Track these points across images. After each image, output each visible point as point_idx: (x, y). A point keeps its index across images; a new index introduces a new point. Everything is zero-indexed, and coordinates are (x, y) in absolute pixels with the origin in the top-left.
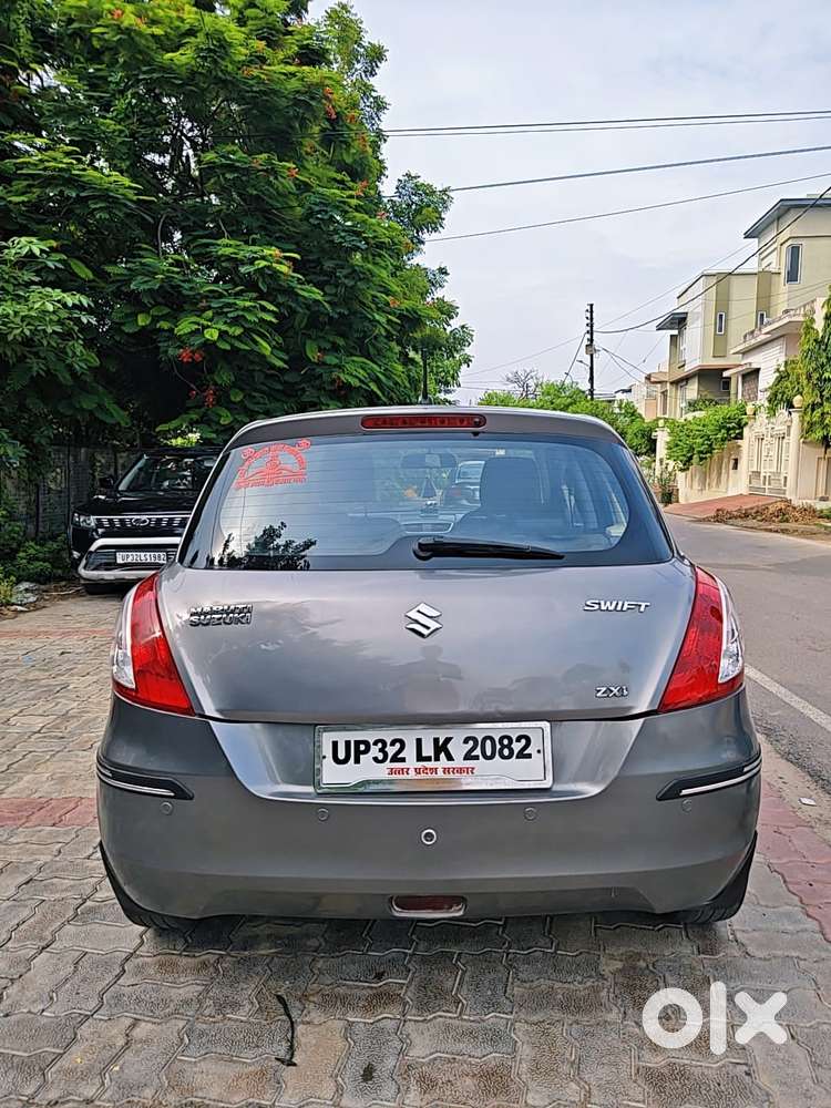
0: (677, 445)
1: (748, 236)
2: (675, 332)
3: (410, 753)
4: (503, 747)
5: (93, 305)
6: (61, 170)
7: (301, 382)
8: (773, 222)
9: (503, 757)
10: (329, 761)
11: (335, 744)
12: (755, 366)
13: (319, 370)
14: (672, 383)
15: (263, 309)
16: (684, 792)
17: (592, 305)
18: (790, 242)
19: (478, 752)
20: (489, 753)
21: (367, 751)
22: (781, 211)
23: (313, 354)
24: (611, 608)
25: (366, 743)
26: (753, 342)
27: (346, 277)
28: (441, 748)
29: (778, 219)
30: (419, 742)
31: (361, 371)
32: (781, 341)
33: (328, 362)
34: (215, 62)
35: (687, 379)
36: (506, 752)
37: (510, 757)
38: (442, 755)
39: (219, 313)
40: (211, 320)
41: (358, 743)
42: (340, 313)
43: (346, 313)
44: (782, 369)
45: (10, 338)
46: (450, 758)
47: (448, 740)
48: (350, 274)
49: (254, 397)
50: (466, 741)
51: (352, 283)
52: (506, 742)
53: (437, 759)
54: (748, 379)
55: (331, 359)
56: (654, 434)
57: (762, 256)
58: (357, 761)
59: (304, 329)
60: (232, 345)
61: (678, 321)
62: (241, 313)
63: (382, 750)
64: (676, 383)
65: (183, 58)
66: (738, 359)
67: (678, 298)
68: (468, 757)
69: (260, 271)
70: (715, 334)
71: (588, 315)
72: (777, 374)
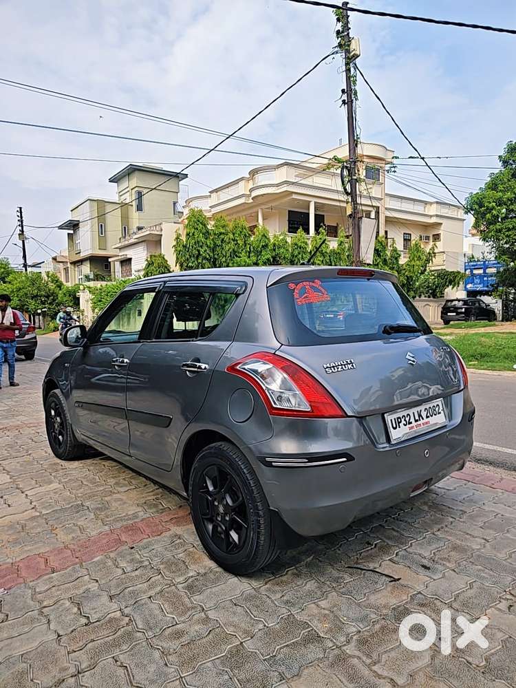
0: (100, 301)
1: (111, 180)
2: (72, 232)
3: (412, 420)
4: (434, 410)
8: (125, 176)
9: (435, 415)
10: (392, 429)
11: (391, 421)
12: (129, 257)
14: (71, 263)
17: (21, 208)
18: (136, 189)
19: (429, 414)
21: (401, 422)
22: (130, 171)
26: (126, 242)
28: (420, 415)
29: (129, 174)
30: (413, 413)
32: (143, 243)
35: (81, 261)
36: (435, 413)
38: (421, 418)
41: (398, 418)
44: (149, 259)
47: (420, 411)
50: (425, 411)
52: (434, 408)
53: (420, 420)
54: (124, 264)
56: (78, 294)
57: (121, 194)
58: (399, 427)
61: (74, 225)
63: (405, 420)
64: (74, 263)
66: (117, 252)
67: (72, 211)
68: (427, 417)
70: (99, 235)
71: (19, 214)
72: (146, 262)
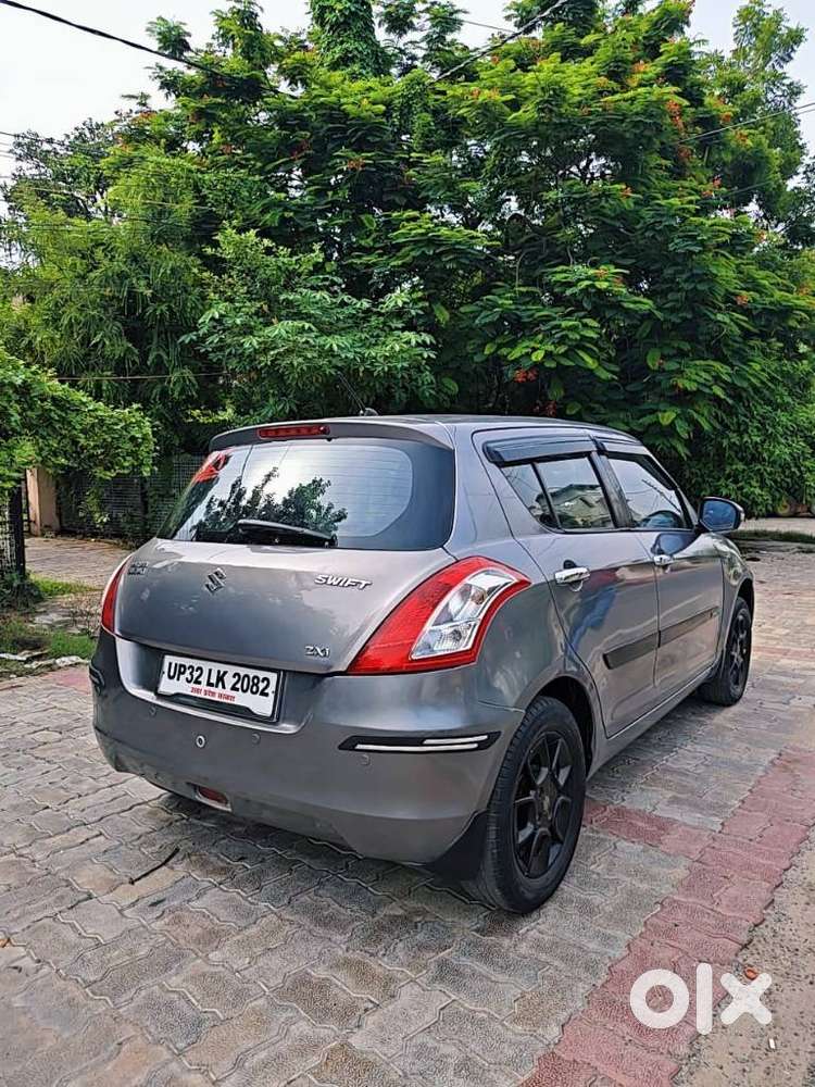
3: (204, 679)
4: (254, 684)
5: (434, 342)
6: (422, 234)
7: (643, 390)
9: (252, 692)
10: (165, 676)
11: (170, 664)
13: (659, 377)
15: (585, 326)
16: (359, 747)
19: (239, 686)
20: (245, 688)
21: (183, 673)
23: (653, 361)
24: (335, 583)
25: (184, 666)
27: (686, 281)
28: (220, 679)
30: (210, 670)
31: (703, 374)
33: (667, 369)
34: (551, 111)
36: (254, 689)
37: (256, 693)
38: (220, 684)
39: (548, 335)
40: (541, 342)
41: (181, 666)
42: (681, 318)
43: (689, 316)
45: (375, 374)
46: (224, 687)
47: (225, 673)
48: (689, 278)
49: (594, 409)
50: (234, 676)
51: (692, 286)
52: (256, 681)
53: (217, 686)
55: (672, 365)
58: (178, 679)
59: (647, 337)
60: (558, 363)
62: (564, 333)
63: (191, 674)
65: (527, 114)
68: (234, 688)
69: (585, 291)
